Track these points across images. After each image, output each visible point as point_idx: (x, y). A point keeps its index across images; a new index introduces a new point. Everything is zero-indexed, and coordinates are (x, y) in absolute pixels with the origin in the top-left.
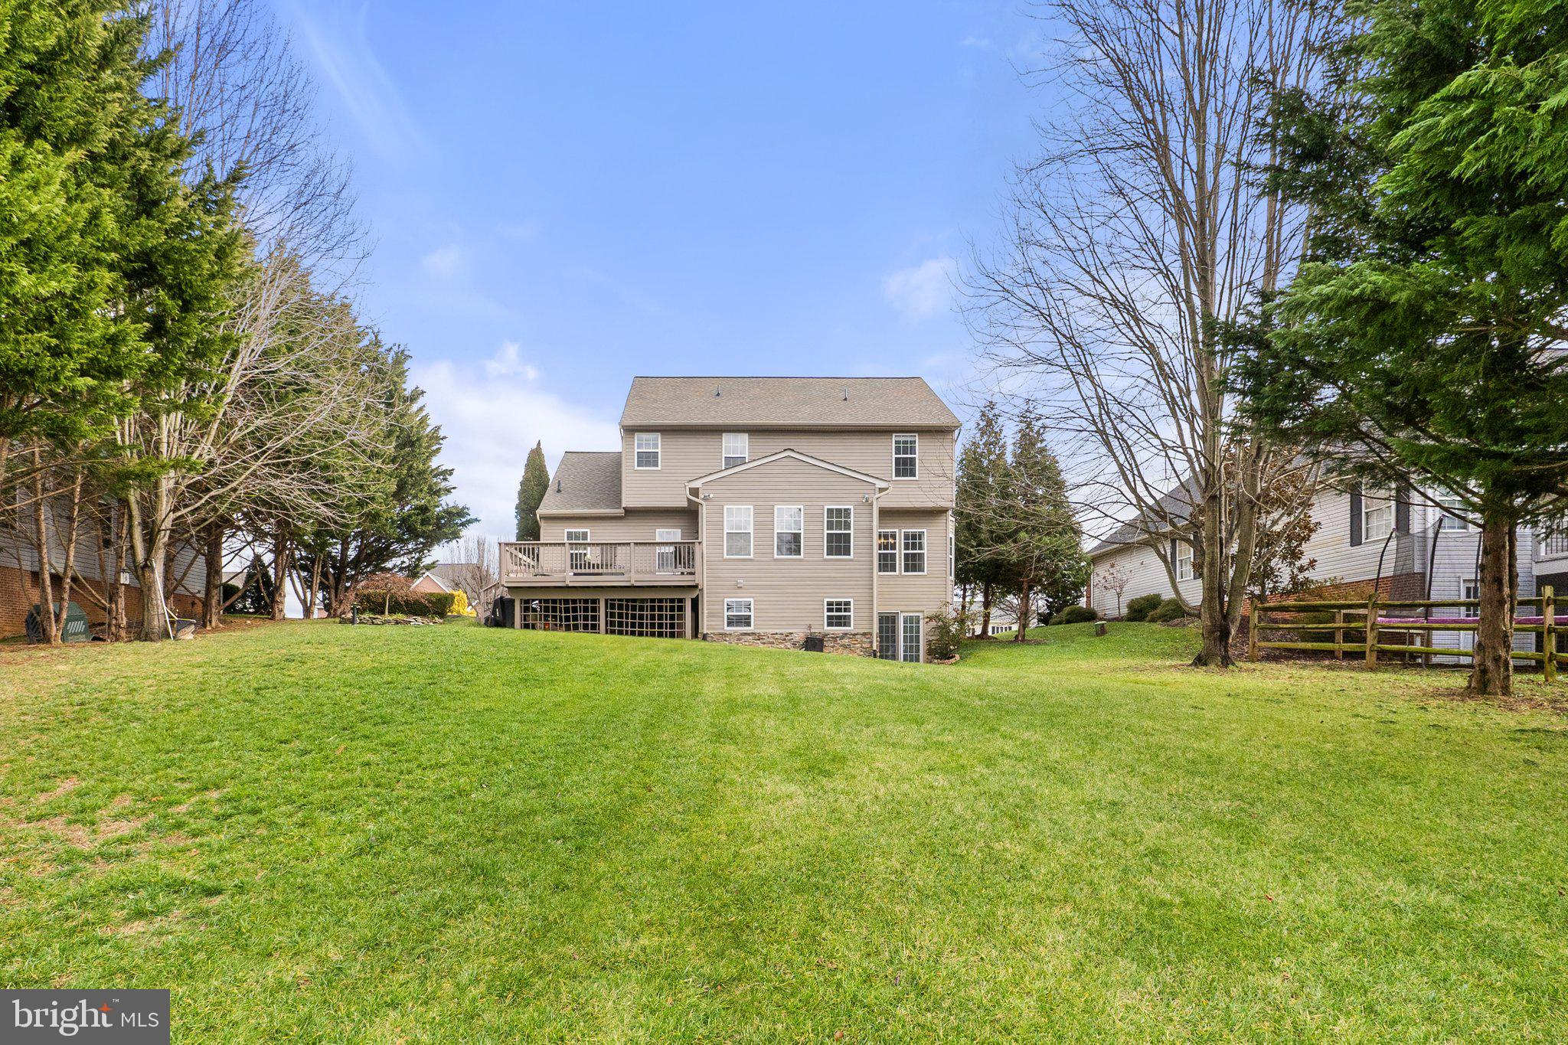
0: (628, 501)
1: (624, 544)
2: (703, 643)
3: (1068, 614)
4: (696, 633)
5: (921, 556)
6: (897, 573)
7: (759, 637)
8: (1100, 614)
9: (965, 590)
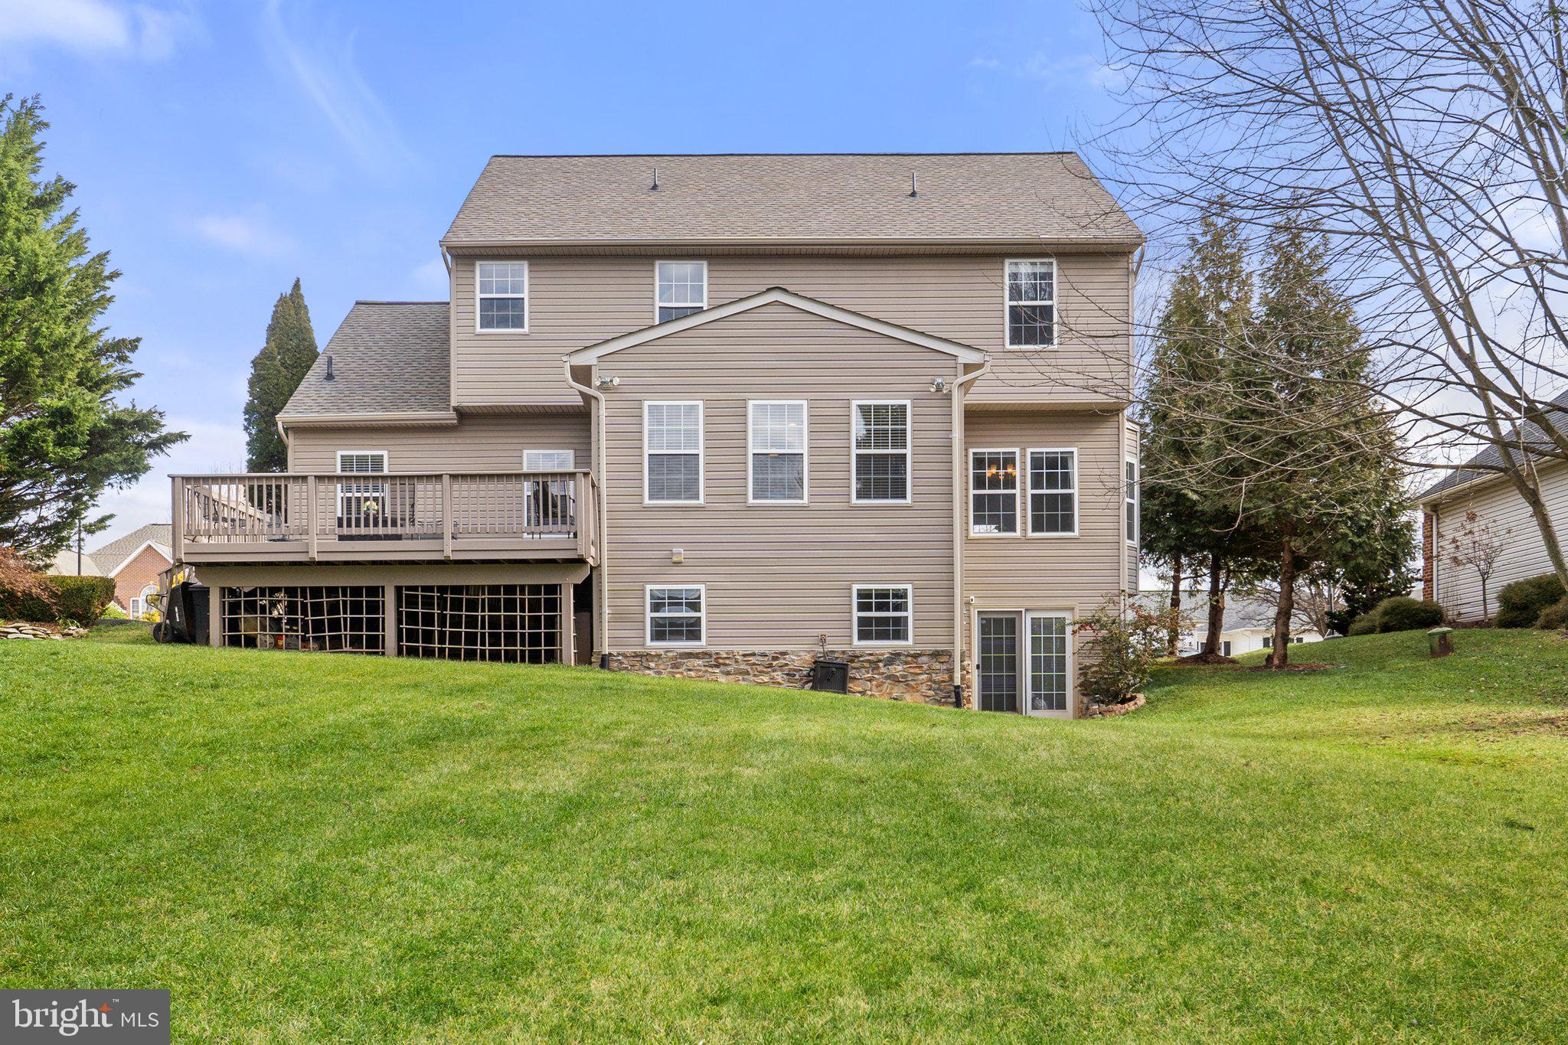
0: (465, 392)
1: (429, 477)
2: (605, 675)
3: (1386, 613)
4: (586, 653)
5: (1068, 499)
6: (1018, 533)
7: (716, 661)
8: (1451, 615)
9: (1178, 568)
